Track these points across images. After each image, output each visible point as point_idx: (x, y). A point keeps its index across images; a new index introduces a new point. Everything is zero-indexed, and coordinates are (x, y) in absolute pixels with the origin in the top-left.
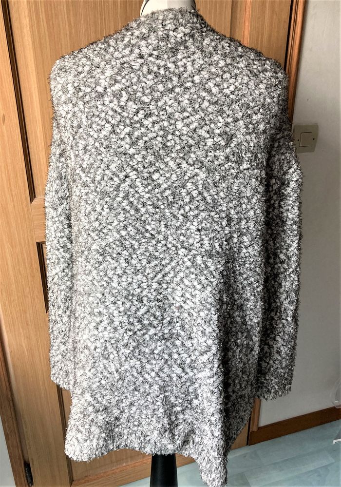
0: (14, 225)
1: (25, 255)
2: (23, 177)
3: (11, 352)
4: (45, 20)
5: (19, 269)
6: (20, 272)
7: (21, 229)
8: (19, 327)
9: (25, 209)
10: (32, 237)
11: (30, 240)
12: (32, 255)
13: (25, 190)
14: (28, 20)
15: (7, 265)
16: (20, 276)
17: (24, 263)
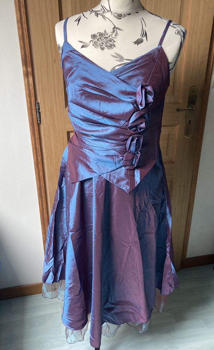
0: (56, 121)
1: (61, 138)
2: (62, 94)
3: (50, 193)
4: (79, 8)
5: (57, 146)
6: (58, 148)
7: (59, 123)
8: (55, 179)
9: (63, 112)
10: (65, 128)
11: (64, 130)
12: (64, 138)
13: (63, 101)
14: (70, 8)
15: (51, 142)
16: (57, 150)
17: (60, 142)
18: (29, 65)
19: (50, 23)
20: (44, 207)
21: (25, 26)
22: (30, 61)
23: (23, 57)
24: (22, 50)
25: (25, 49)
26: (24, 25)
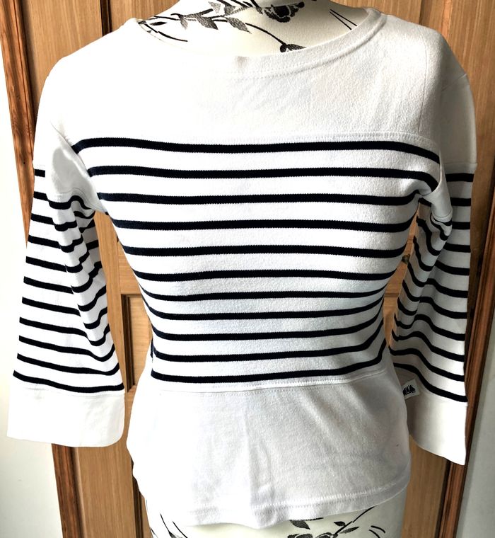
18: (28, 134)
19: (79, 36)
20: (65, 468)
21: (18, 43)
22: (30, 126)
23: (14, 116)
24: (12, 98)
25: (20, 98)
26: (16, 41)
